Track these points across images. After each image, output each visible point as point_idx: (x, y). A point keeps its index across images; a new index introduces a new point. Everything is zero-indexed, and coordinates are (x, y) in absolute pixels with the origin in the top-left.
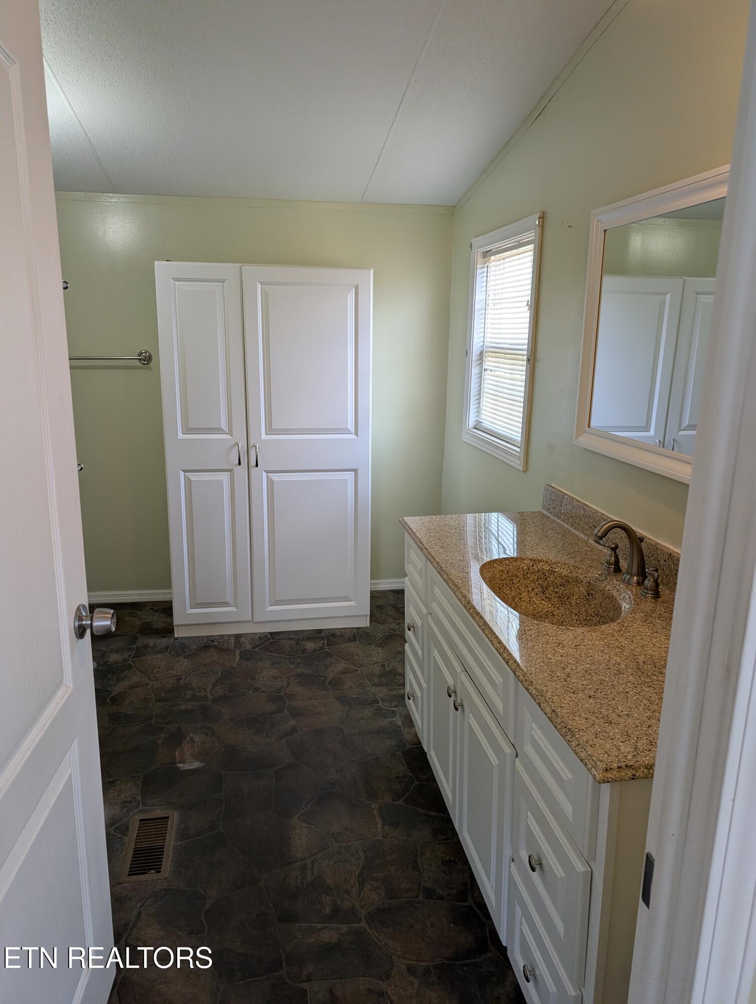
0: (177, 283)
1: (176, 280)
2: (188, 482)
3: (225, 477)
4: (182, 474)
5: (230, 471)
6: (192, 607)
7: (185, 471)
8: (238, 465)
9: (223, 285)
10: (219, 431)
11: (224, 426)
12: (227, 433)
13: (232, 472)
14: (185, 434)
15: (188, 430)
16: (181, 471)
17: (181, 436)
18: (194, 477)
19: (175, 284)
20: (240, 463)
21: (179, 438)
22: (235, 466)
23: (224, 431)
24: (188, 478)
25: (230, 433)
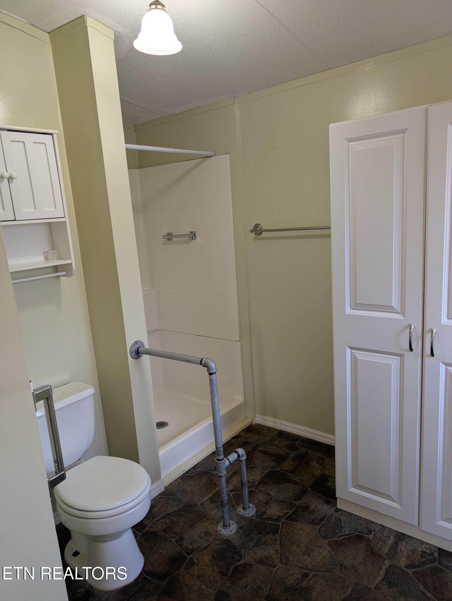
0: (351, 144)
1: (350, 140)
2: (354, 360)
3: (393, 362)
4: (348, 351)
5: (401, 355)
6: (354, 486)
7: (352, 348)
8: (409, 350)
9: (404, 136)
10: (389, 309)
11: (395, 303)
12: (399, 313)
13: (402, 357)
14: (352, 309)
15: (356, 306)
16: (347, 347)
17: (348, 311)
18: (361, 356)
19: (349, 145)
20: (411, 349)
21: (346, 313)
22: (407, 351)
23: (396, 310)
24: (354, 355)
25: (403, 312)
